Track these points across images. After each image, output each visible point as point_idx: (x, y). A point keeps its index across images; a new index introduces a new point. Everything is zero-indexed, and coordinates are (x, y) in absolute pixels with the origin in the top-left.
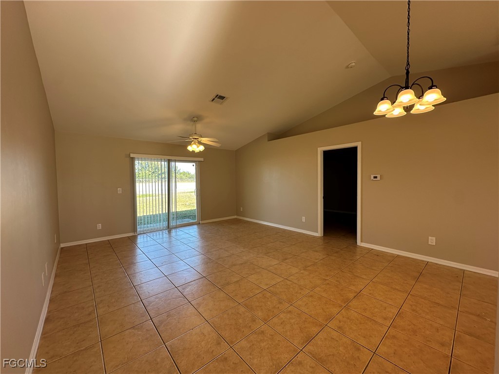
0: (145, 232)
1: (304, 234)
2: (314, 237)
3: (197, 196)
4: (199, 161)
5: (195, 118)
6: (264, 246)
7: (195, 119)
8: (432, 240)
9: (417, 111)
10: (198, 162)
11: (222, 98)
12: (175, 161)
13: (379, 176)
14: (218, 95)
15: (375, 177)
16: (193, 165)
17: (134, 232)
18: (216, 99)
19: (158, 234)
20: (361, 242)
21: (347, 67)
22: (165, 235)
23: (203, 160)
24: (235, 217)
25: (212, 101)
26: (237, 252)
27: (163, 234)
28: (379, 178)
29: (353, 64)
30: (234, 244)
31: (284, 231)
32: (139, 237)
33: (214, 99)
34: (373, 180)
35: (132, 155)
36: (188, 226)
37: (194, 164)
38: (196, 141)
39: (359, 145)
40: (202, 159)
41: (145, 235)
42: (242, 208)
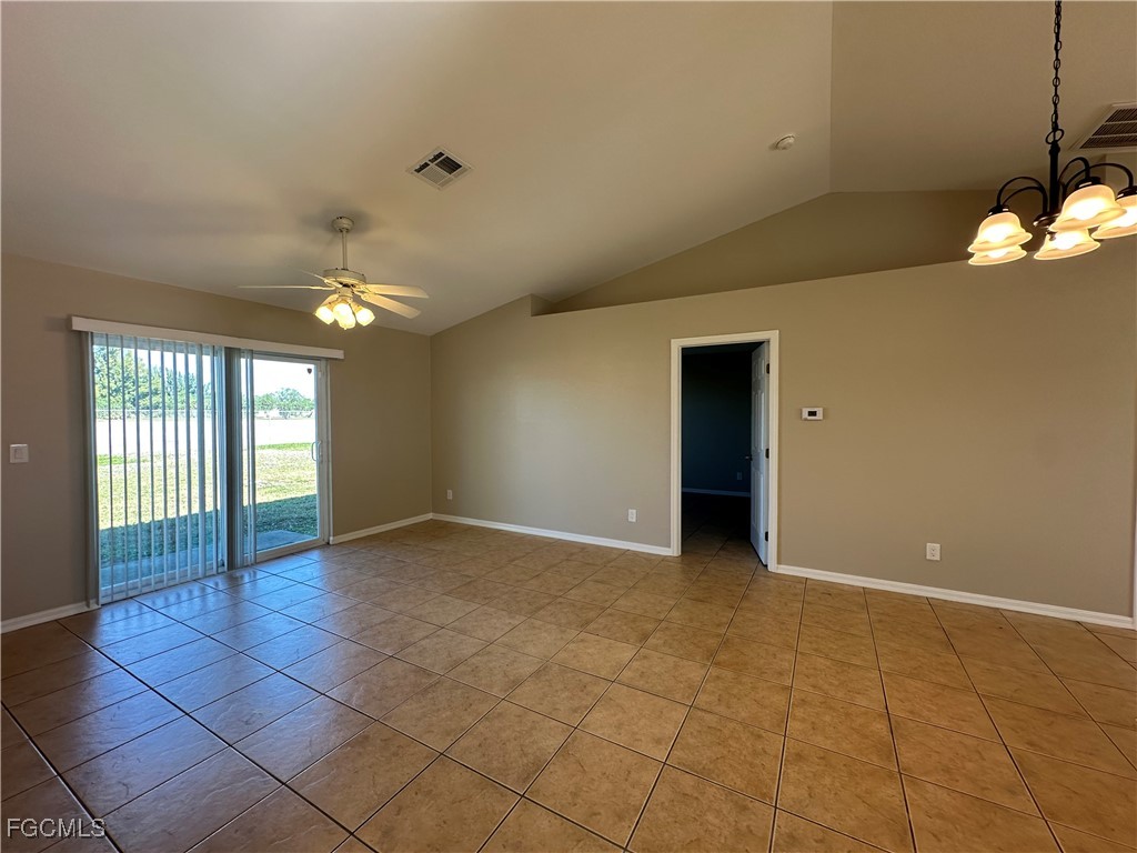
0: (131, 594)
1: (636, 554)
2: (664, 559)
3: (320, 463)
4: (327, 359)
5: (344, 221)
6: (560, 600)
7: (345, 223)
8: (933, 551)
9: (1049, 253)
10: (323, 363)
11: (451, 166)
12: (253, 354)
13: (820, 412)
14: (441, 154)
15: (812, 414)
16: (309, 371)
17: (86, 599)
18: (432, 165)
19: (184, 596)
20: (779, 562)
21: (776, 146)
22: (211, 599)
23: (342, 357)
24: (430, 516)
25: (418, 171)
26: (498, 635)
27: (204, 596)
28: (819, 416)
29: (791, 140)
30: (475, 606)
31: (583, 548)
32: (105, 617)
33: (426, 165)
34: (806, 420)
35: (79, 324)
36: (293, 554)
37: (312, 367)
38: (348, 292)
39: (773, 336)
40: (339, 354)
41: (133, 608)
42: (450, 492)
